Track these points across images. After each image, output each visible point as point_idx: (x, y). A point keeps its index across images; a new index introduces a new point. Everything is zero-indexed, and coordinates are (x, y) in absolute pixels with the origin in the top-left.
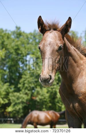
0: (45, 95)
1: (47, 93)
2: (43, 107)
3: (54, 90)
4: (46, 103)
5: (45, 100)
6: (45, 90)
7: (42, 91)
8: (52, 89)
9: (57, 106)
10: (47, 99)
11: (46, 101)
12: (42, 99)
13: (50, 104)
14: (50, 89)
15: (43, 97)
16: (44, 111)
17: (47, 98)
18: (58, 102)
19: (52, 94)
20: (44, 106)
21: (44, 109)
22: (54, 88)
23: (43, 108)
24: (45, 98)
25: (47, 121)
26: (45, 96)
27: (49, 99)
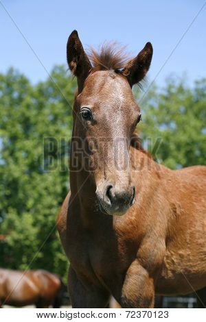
0: (27, 229)
1: (34, 225)
2: (20, 259)
3: (50, 218)
4: (28, 251)
5: (27, 243)
6: (28, 218)
7: (20, 222)
8: (46, 216)
9: (56, 260)
10: (31, 242)
11: (29, 247)
12: (20, 240)
13: (39, 255)
14: (41, 217)
15: (22, 237)
16: (24, 270)
17: (32, 238)
18: (58, 250)
19: (46, 229)
20: (24, 259)
21: (23, 266)
22: (50, 215)
23: (22, 263)
24: (27, 238)
25: (28, 297)
26: (27, 233)
27: (37, 242)
